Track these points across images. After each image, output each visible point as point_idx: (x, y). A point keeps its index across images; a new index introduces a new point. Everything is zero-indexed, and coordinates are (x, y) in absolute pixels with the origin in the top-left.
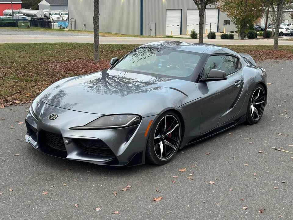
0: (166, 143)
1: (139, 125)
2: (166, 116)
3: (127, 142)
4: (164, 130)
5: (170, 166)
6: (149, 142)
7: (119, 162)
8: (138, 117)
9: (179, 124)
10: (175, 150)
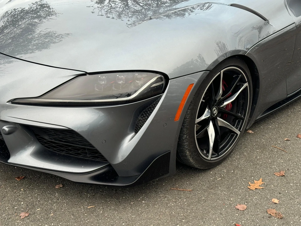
0: (220, 124)
1: (161, 96)
2: (222, 71)
3: (136, 133)
4: (218, 99)
5: (228, 172)
6: (185, 130)
7: (119, 175)
8: (161, 78)
9: (249, 84)
10: (237, 134)
